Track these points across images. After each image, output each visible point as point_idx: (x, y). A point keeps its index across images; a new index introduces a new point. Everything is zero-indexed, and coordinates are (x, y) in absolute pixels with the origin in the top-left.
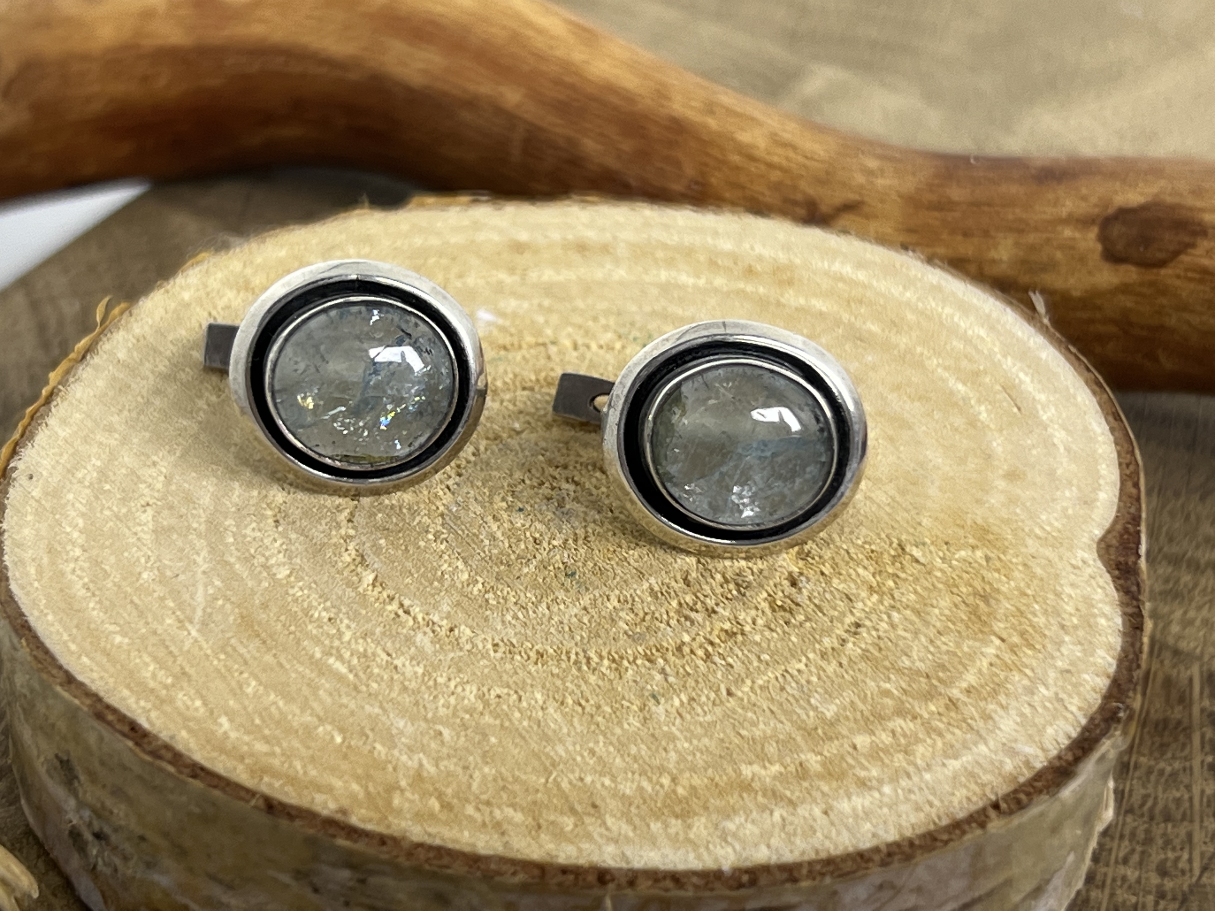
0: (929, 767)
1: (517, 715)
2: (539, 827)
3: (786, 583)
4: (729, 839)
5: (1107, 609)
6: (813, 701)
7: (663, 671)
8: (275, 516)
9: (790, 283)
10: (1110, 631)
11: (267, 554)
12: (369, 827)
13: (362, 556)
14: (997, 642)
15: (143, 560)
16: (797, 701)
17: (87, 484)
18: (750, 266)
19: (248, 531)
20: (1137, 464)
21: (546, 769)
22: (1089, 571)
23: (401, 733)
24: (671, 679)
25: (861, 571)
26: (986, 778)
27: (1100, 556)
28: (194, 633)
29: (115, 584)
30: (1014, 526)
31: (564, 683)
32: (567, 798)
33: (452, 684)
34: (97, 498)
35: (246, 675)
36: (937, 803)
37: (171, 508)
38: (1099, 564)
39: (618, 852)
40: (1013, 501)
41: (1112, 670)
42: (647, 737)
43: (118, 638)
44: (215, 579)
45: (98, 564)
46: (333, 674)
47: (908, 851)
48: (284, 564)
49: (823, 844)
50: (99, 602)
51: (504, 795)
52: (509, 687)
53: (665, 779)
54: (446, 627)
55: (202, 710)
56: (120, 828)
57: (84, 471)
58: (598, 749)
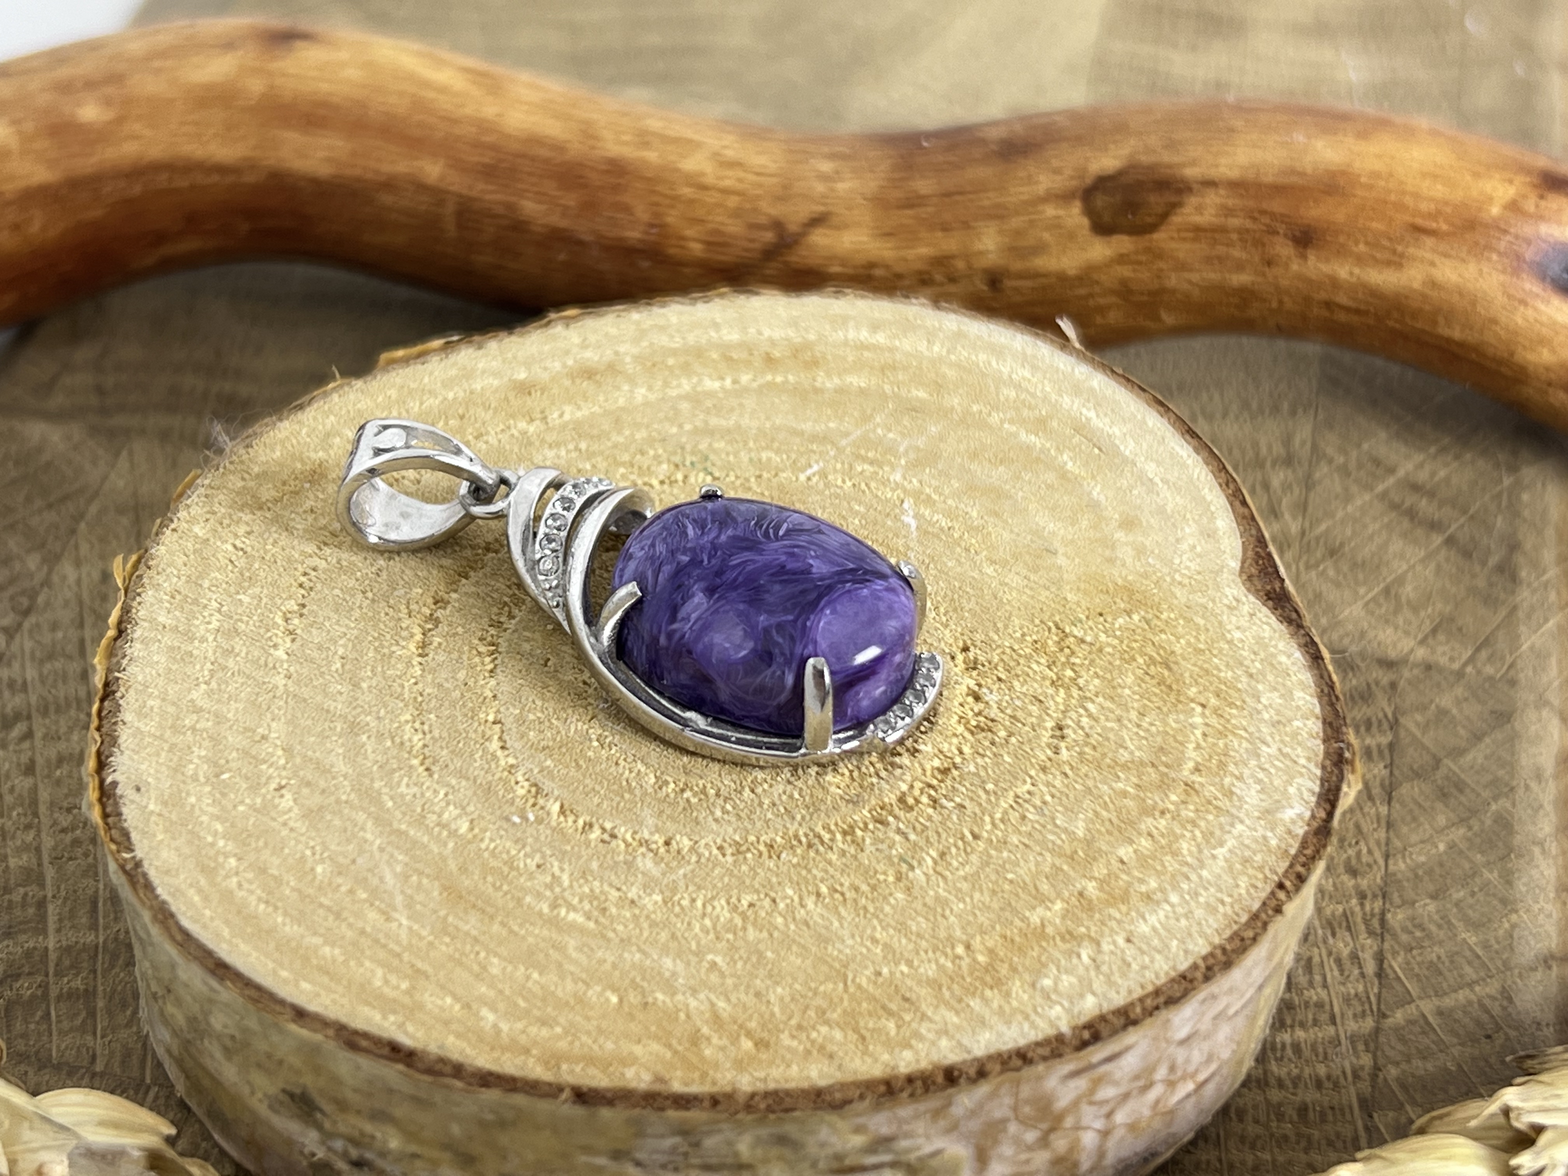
0: (1202, 865)
1: (780, 920)
2: (863, 1038)
3: (970, 699)
4: (1053, 997)
5: (1281, 645)
6: (1058, 822)
7: (899, 831)
8: (422, 764)
9: (814, 363)
10: (1295, 668)
11: (437, 809)
12: (694, 1089)
13: (536, 785)
14: (1199, 709)
15: (308, 852)
16: (1044, 827)
17: (202, 780)
18: (767, 354)
19: (403, 789)
20: (1234, 480)
21: (838, 972)
22: (1246, 609)
23: (674, 974)
24: (912, 837)
25: (1035, 666)
26: (1258, 858)
27: (1249, 590)
28: (404, 922)
29: (293, 889)
30: (1154, 578)
31: (809, 871)
32: (876, 1000)
33: (699, 903)
34: (224, 795)
35: (483, 954)
36: (1228, 900)
37: (308, 784)
38: (1252, 598)
39: (954, 1043)
40: (1140, 551)
41: (1318, 710)
42: (919, 907)
43: (327, 950)
44: (396, 853)
45: (263, 871)
46: (572, 927)
47: (1223, 959)
48: (459, 816)
49: (1144, 976)
50: (286, 914)
51: (812, 1013)
52: (758, 892)
53: (960, 950)
54: (661, 842)
55: (457, 1007)
56: (389, 1152)
57: (192, 766)
58: (878, 936)
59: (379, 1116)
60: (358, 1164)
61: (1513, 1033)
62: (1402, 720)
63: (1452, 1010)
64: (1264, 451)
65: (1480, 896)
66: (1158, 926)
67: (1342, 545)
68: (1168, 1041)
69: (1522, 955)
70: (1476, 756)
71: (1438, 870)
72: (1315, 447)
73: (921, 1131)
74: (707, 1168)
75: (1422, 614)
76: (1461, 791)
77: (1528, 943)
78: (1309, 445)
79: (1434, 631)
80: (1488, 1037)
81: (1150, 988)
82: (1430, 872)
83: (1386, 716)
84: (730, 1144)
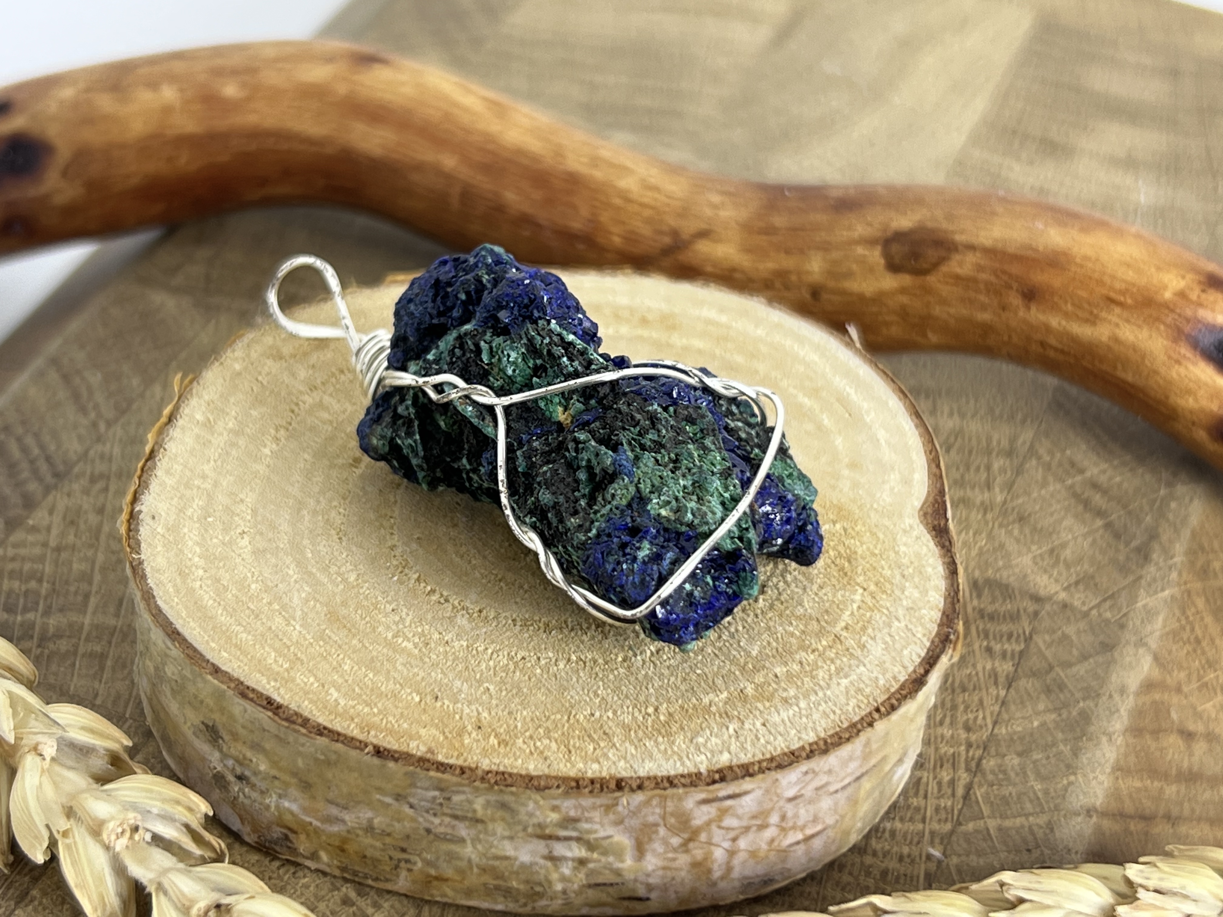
0: (829, 688)
1: (538, 671)
2: (570, 752)
4: (702, 749)
5: (931, 560)
8: (338, 534)
10: (935, 577)
11: (338, 563)
12: (452, 761)
13: (406, 560)
14: (861, 591)
15: (249, 575)
17: (195, 519)
19: (321, 548)
20: (937, 451)
21: (567, 709)
22: (915, 533)
23: (460, 691)
26: (868, 689)
27: (921, 522)
28: (298, 627)
29: (233, 596)
32: (585, 730)
33: (490, 651)
34: (206, 531)
35: (341, 656)
36: (838, 712)
38: (921, 527)
39: (628, 765)
40: (855, 485)
41: (941, 605)
42: (632, 679)
43: (244, 635)
44: (305, 585)
45: (218, 581)
46: (404, 650)
47: (823, 747)
48: (352, 570)
49: (766, 747)
50: (225, 609)
51: (541, 731)
52: (529, 651)
53: (651, 710)
54: (477, 609)
55: (316, 685)
56: (260, 772)
57: (191, 510)
58: (599, 692)
59: (256, 747)
60: (240, 778)
61: (1047, 852)
62: (1034, 637)
63: (1008, 829)
64: (995, 443)
65: (1053, 760)
66: (786, 719)
67: (1030, 515)
68: (778, 796)
69: (1071, 803)
70: (1081, 669)
71: (1027, 739)
72: (1032, 447)
73: (597, 819)
74: (455, 817)
75: (1072, 570)
76: (1061, 690)
77: (1077, 796)
78: (1028, 444)
79: (1077, 583)
80: (1029, 850)
81: (768, 756)
82: (1022, 739)
83: (1024, 633)
84: (470, 802)
